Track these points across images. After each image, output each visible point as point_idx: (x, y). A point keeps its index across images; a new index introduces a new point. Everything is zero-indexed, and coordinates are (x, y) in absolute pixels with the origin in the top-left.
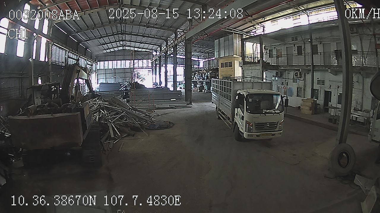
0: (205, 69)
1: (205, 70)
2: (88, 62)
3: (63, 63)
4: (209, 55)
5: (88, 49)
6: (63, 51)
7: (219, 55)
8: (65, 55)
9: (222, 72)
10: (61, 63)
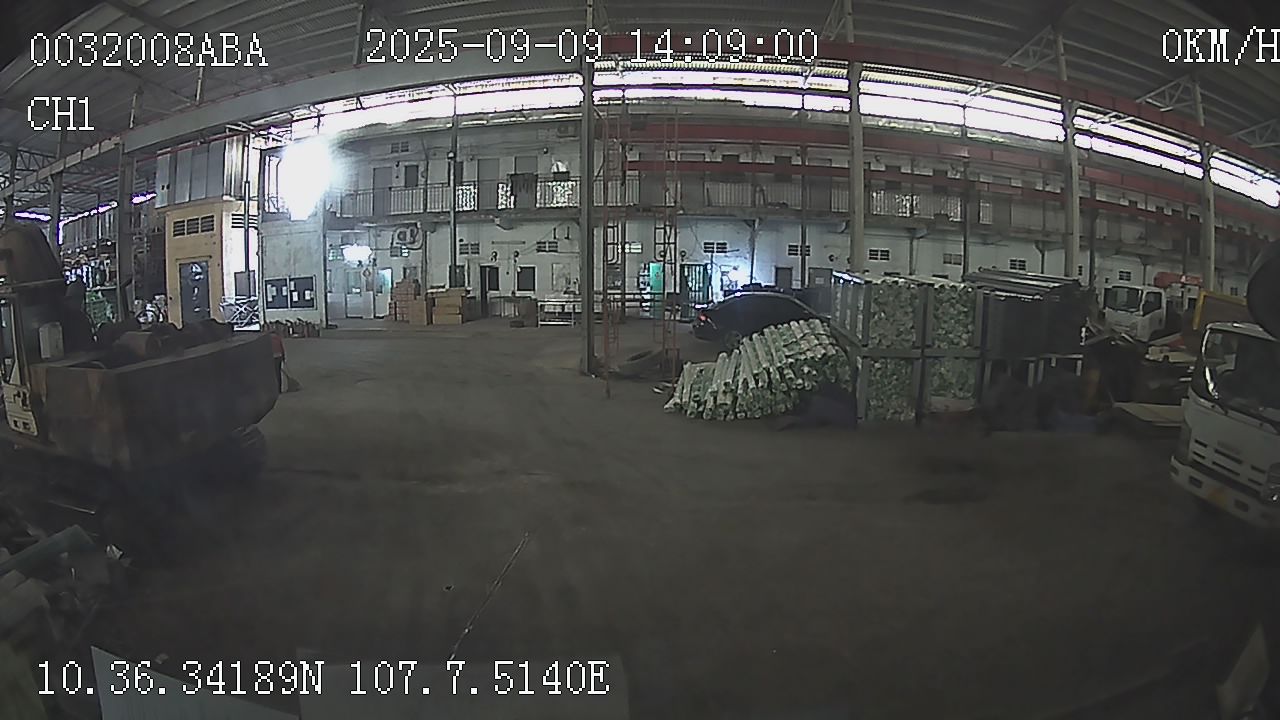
7: (171, 196)
9: (179, 249)
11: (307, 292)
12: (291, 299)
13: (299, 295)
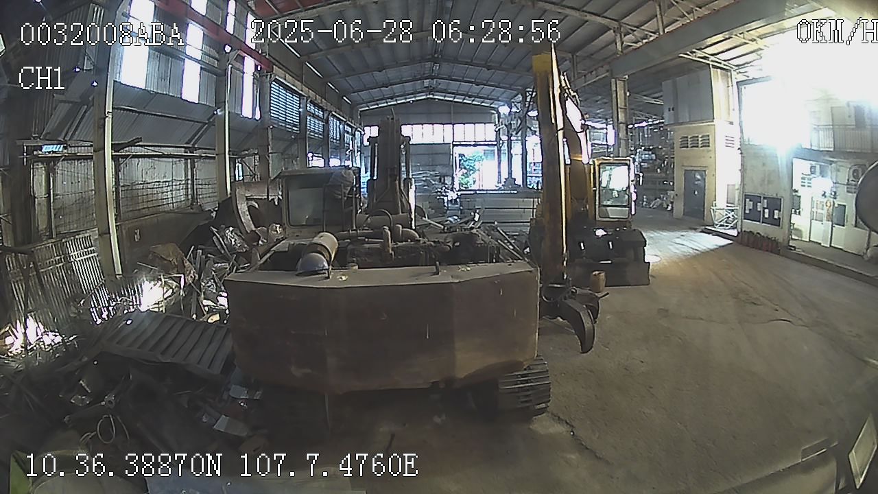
2: (346, 126)
3: (295, 126)
5: (344, 98)
6: (294, 97)
7: (676, 117)
8: (299, 106)
9: (685, 158)
10: (290, 127)
11: (776, 212)
12: (764, 216)
13: (769, 212)
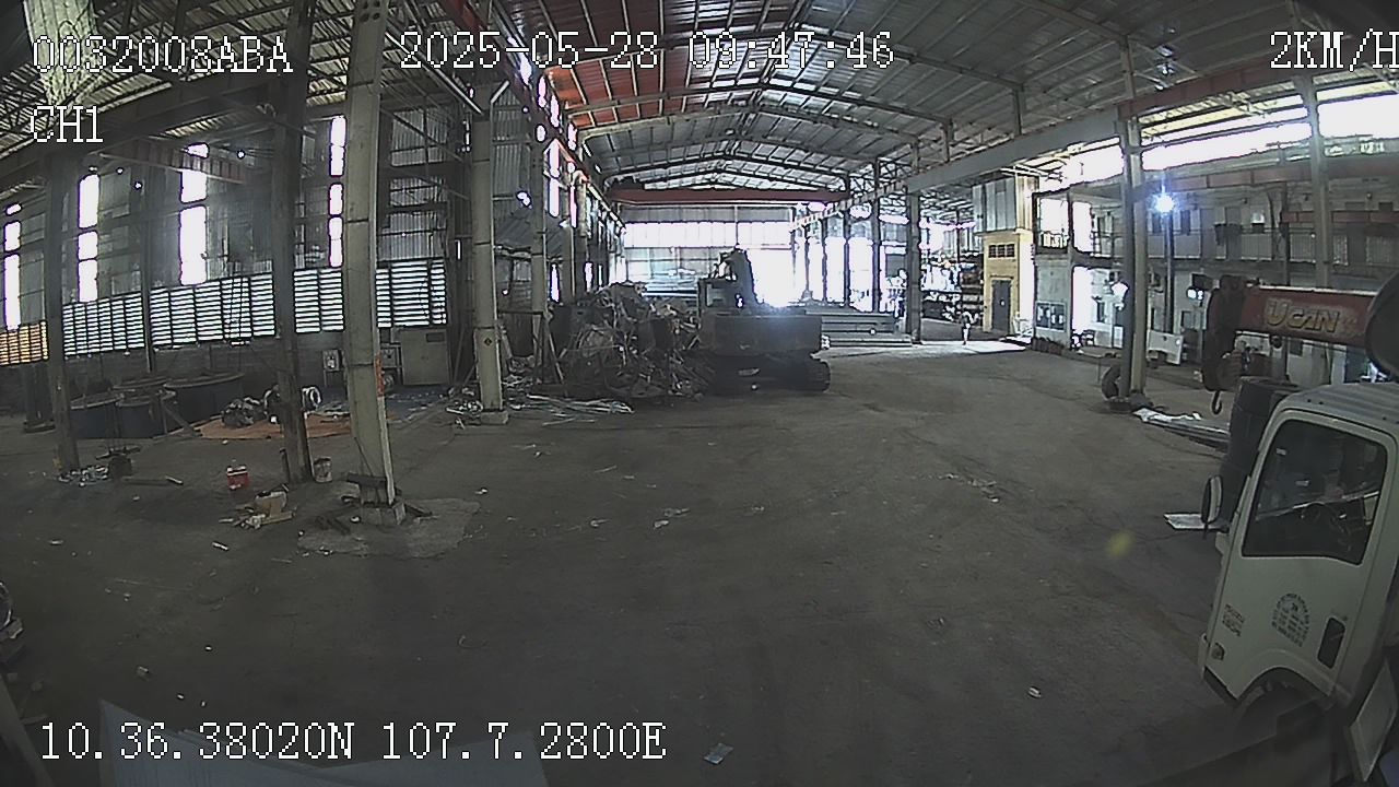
0: (949, 256)
1: (947, 258)
4: (958, 214)
7: (985, 226)
9: (993, 268)
11: (1060, 317)
12: (1051, 322)
13: (1056, 318)
